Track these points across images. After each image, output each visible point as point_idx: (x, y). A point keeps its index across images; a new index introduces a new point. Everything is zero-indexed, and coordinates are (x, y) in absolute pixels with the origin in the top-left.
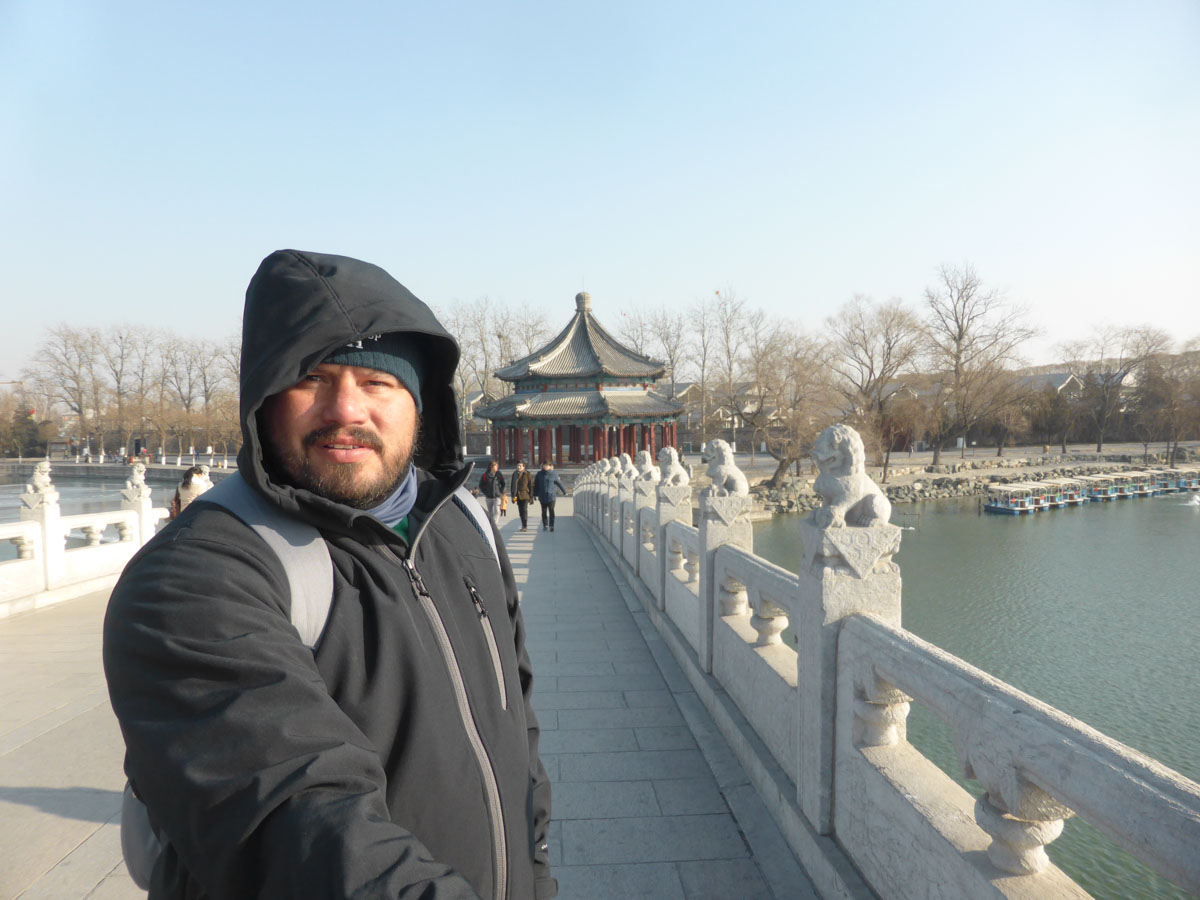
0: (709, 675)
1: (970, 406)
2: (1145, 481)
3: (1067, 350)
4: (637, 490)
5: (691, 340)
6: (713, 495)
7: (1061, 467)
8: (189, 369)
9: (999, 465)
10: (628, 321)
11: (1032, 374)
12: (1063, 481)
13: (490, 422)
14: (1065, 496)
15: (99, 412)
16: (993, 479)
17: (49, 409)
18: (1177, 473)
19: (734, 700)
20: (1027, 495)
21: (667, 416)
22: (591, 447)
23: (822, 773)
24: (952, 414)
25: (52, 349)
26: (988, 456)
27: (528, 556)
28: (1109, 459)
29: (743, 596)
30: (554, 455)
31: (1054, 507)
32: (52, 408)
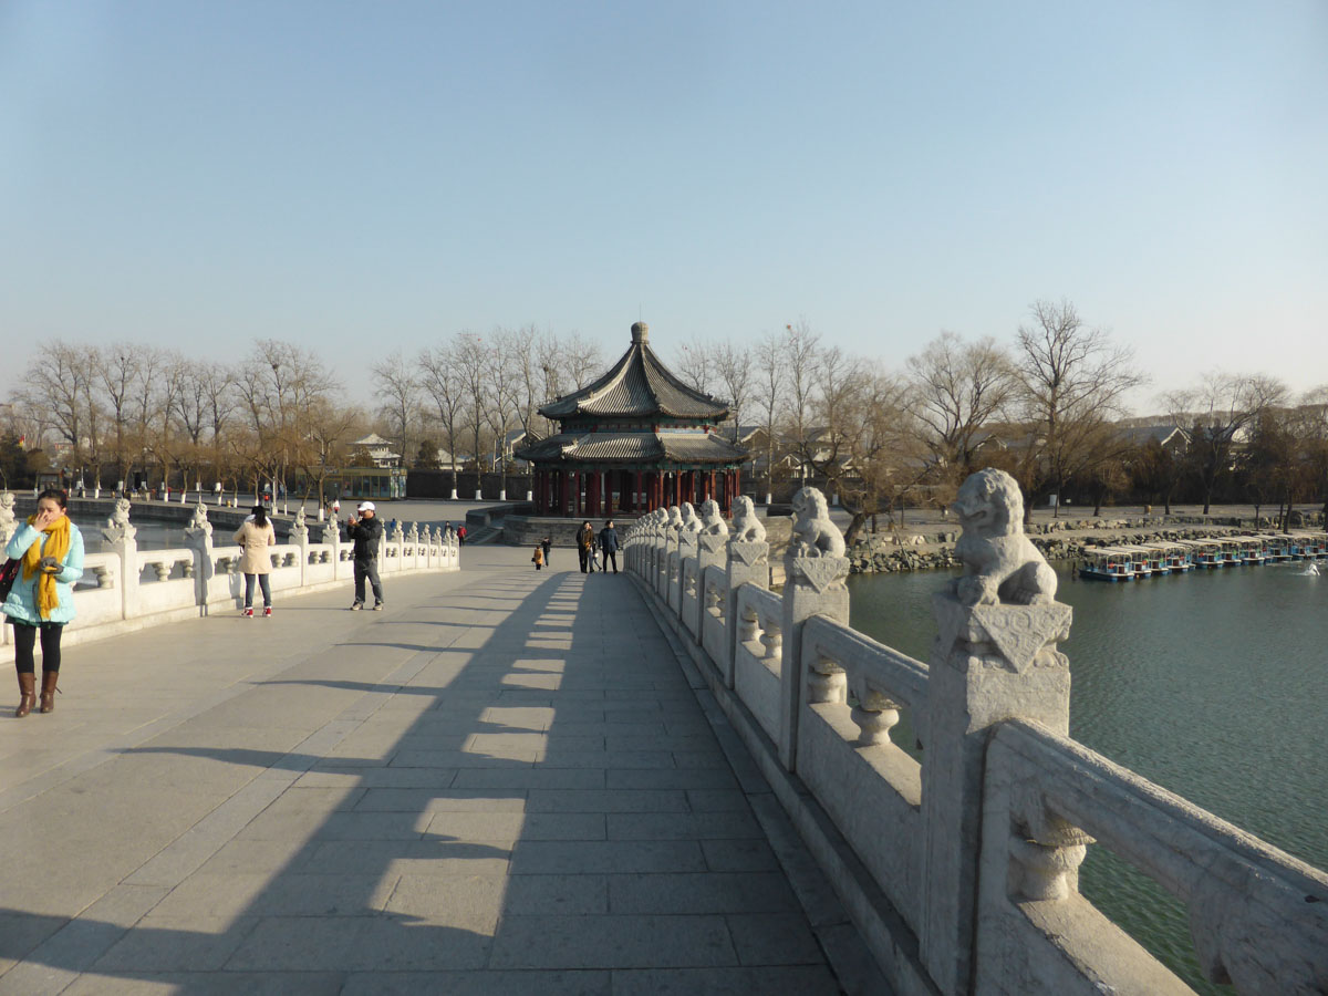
0: (792, 773)
1: (1064, 461)
2: (1256, 547)
3: (1173, 401)
4: (702, 546)
5: (758, 378)
6: (803, 556)
7: (1163, 530)
8: (198, 396)
9: (1096, 526)
10: (689, 354)
11: (1133, 426)
12: (1167, 546)
13: (533, 465)
14: (1169, 562)
15: (95, 441)
16: (1089, 541)
17: (40, 436)
18: (1289, 539)
19: (827, 809)
20: (1128, 559)
21: (730, 463)
22: (644, 494)
23: (960, 929)
24: (1046, 467)
25: (45, 369)
26: (1084, 515)
27: (572, 617)
28: (1217, 522)
29: (840, 680)
30: (603, 503)
31: (1157, 574)
32: (43, 436)
